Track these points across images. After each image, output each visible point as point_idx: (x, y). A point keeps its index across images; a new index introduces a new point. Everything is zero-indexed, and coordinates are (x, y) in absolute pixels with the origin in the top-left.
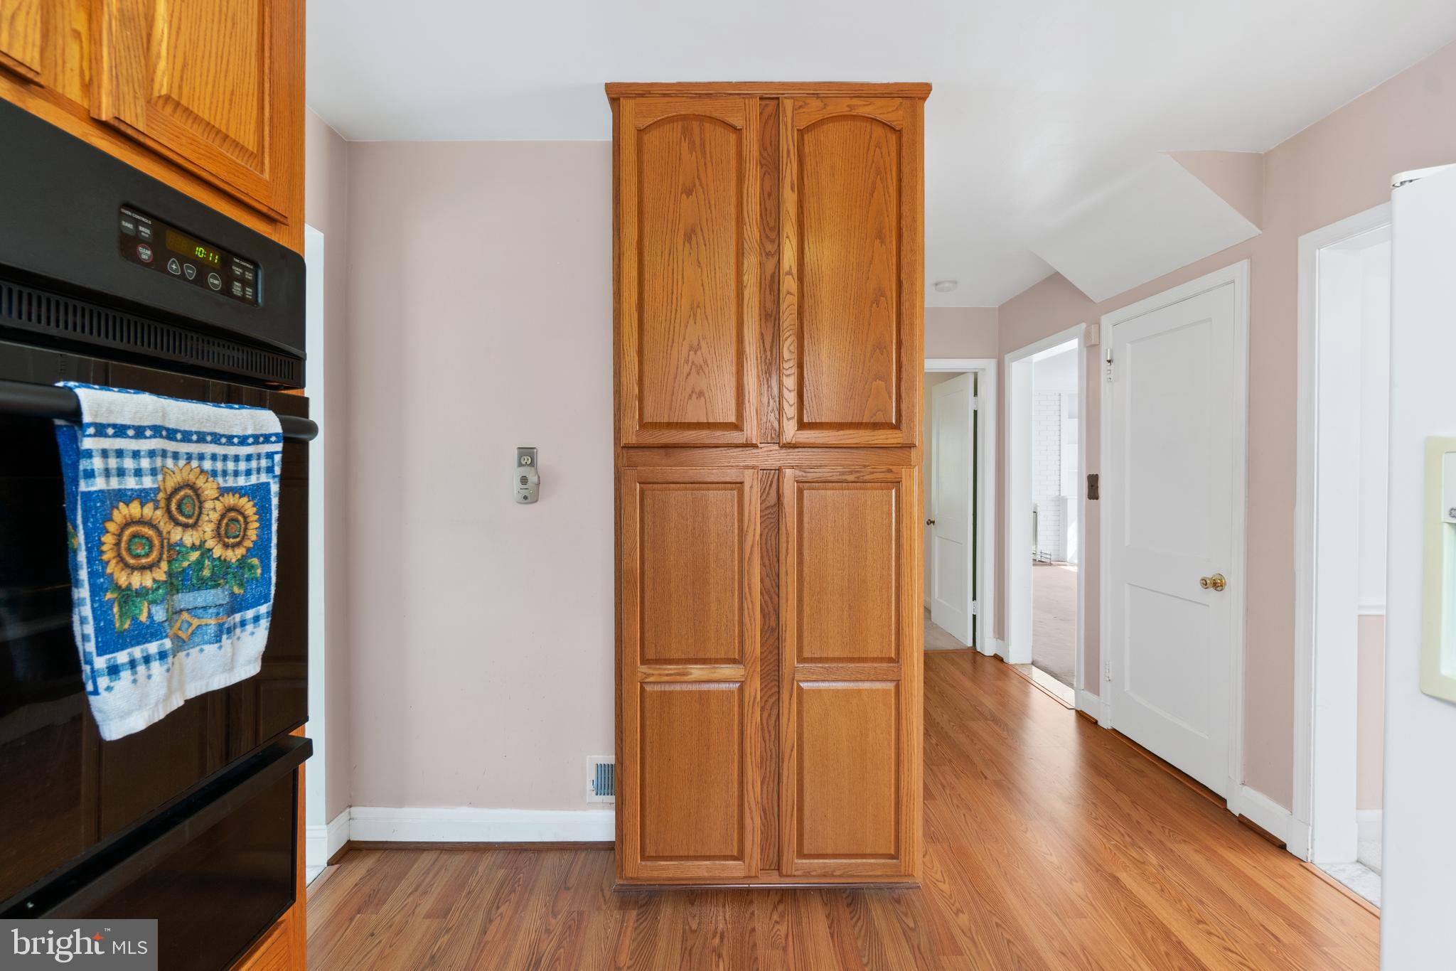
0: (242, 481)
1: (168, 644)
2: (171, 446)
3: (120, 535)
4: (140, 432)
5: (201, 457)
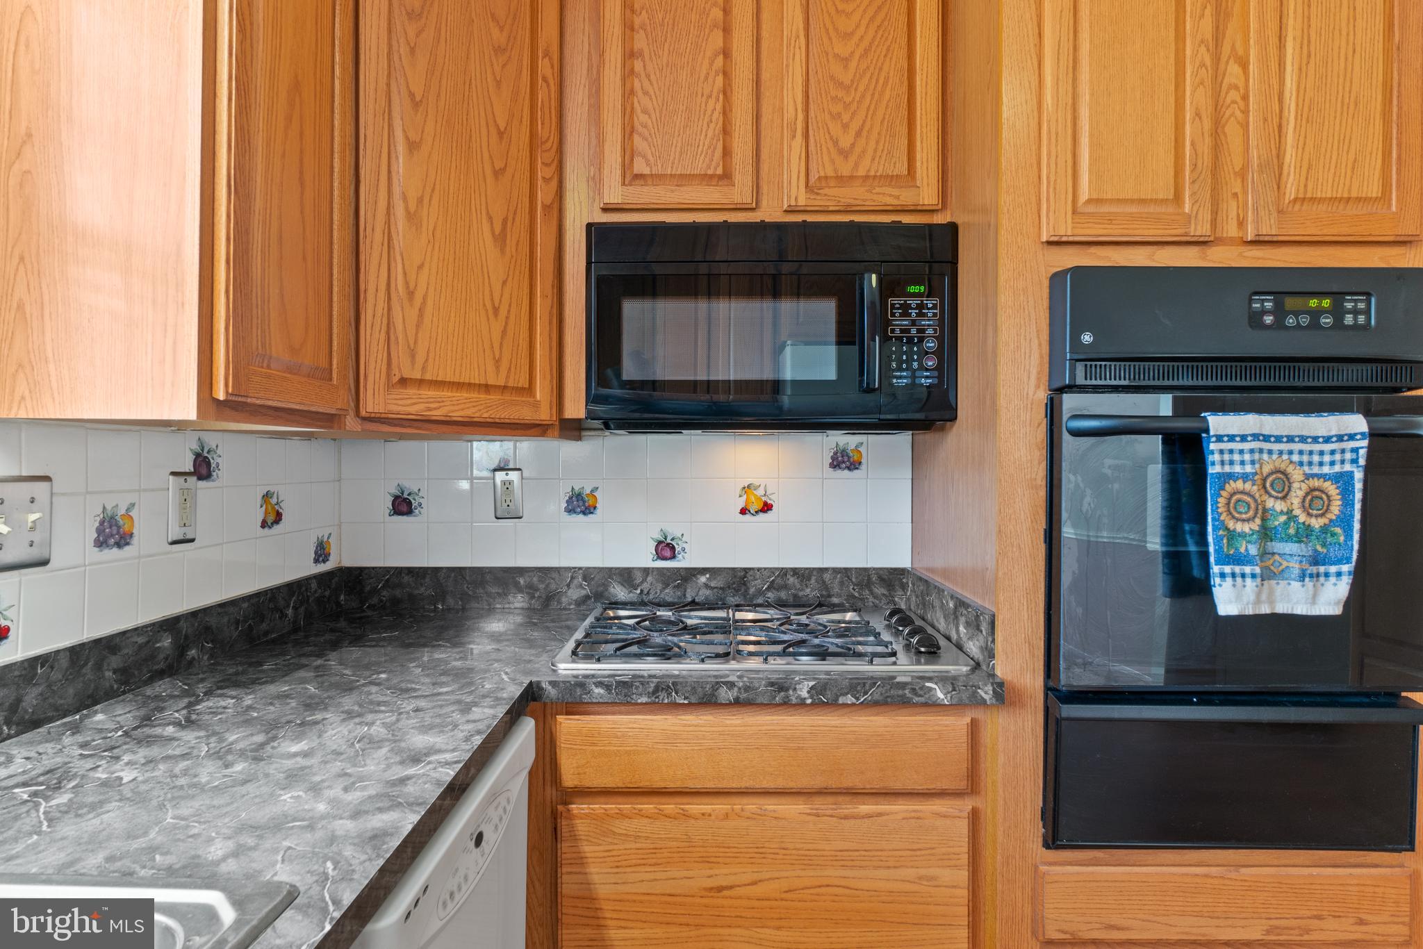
1: (1257, 570)
2: (1266, 446)
3: (1229, 499)
4: (1244, 438)
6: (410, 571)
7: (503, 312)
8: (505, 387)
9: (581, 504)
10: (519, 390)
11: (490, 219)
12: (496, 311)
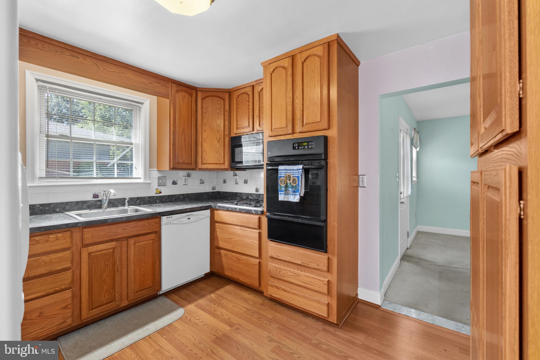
0: (296, 175)
1: (284, 193)
2: (287, 171)
3: (281, 180)
4: (283, 170)
5: (291, 172)
6: (225, 192)
7: (219, 152)
8: (220, 164)
9: (246, 182)
10: (222, 164)
11: (217, 139)
12: (218, 152)
